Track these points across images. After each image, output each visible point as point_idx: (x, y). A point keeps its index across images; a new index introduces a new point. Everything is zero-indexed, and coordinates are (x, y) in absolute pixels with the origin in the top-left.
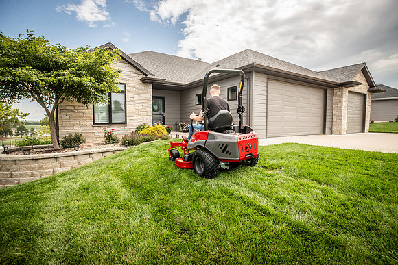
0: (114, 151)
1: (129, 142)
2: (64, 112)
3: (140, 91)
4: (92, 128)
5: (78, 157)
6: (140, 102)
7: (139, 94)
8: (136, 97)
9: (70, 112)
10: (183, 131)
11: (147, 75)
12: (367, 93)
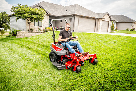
0: (43, 33)
1: (46, 31)
4: (34, 27)
10: (56, 30)
11: (48, 13)
12: (109, 21)
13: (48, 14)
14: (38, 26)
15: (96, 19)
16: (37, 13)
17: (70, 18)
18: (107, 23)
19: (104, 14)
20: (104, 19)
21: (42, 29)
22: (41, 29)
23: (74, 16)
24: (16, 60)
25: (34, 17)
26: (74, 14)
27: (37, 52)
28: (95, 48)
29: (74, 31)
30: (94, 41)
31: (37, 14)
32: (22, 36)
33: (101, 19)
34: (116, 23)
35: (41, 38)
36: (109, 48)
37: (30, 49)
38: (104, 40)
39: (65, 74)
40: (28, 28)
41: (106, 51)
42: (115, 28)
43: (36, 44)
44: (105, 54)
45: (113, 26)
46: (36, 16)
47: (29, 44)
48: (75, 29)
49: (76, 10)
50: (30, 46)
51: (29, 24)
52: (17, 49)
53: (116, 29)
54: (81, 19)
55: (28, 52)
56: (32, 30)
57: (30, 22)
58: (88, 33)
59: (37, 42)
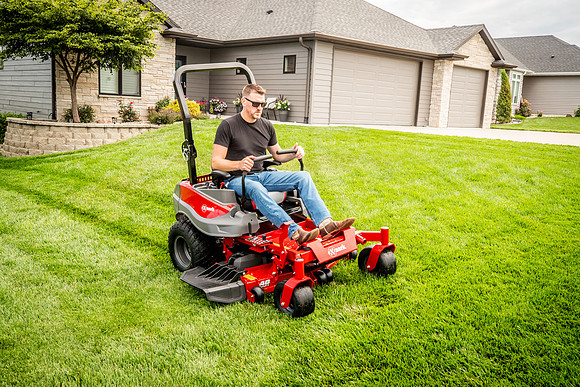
4: (97, 99)
10: (215, 113)
11: (170, 27)
12: (489, 68)
13: (174, 29)
14: (120, 93)
15: (422, 61)
16: (112, 24)
17: (290, 51)
18: (480, 77)
19: (462, 34)
20: (462, 58)
21: (140, 108)
22: (135, 108)
23: (309, 41)
24: (16, 277)
25: (100, 46)
26: (308, 32)
27: (126, 232)
28: (430, 210)
29: (311, 120)
30: (421, 176)
31: (115, 31)
32: (32, 146)
33: (450, 57)
34: (521, 80)
35: (137, 157)
36: (505, 212)
37: (89, 216)
38: (474, 170)
39: (294, 349)
40: (64, 103)
41: (493, 227)
42: (514, 106)
43: (116, 188)
44: (484, 240)
45: (505, 93)
46: (108, 41)
47: (78, 188)
48: (313, 110)
49: (318, 9)
50: (83, 200)
51: (73, 83)
52: (13, 216)
53: (523, 112)
54: (345, 59)
55: (78, 235)
56: (86, 115)
57: (75, 72)
58: (381, 132)
59: (123, 180)
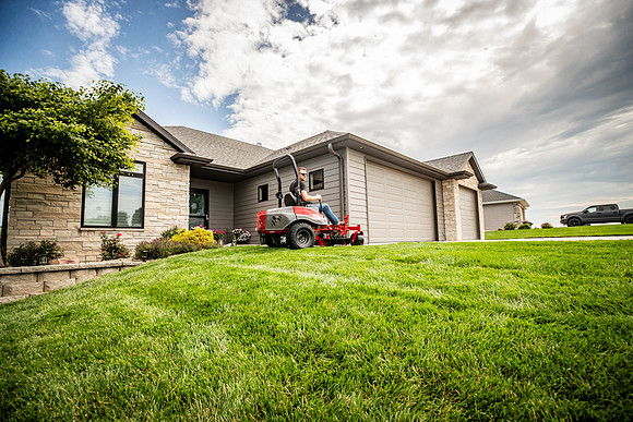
0: (120, 267)
1: (149, 253)
2: (22, 203)
3: (169, 175)
4: (76, 234)
5: (46, 275)
6: (168, 193)
7: (168, 180)
8: (162, 184)
9: (34, 203)
11: (182, 152)
12: (477, 189)
13: (186, 154)
14: (114, 225)
15: (434, 179)
22: (122, 241)
33: (461, 175)
